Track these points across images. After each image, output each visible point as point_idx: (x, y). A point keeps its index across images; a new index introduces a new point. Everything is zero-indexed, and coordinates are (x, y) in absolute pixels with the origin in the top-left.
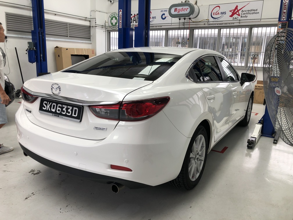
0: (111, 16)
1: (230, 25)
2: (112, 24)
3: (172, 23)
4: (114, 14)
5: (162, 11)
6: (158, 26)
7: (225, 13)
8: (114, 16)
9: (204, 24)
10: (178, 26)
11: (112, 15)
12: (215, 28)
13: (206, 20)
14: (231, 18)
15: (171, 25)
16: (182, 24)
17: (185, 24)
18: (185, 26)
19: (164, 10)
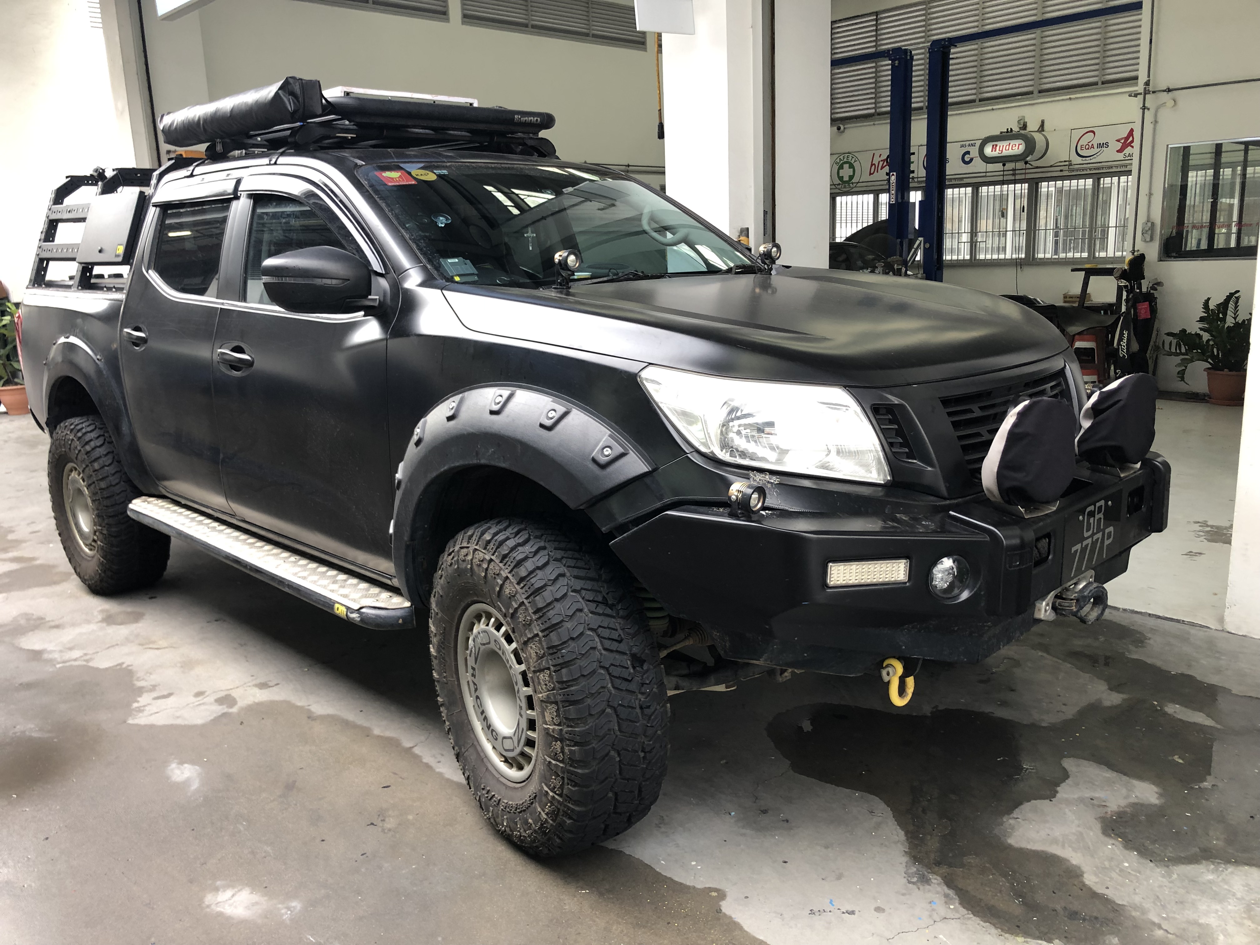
0: (838, 160)
1: (1119, 170)
2: (841, 178)
3: (986, 172)
4: (846, 155)
5: (962, 146)
6: (955, 179)
7: (1106, 145)
8: (845, 160)
9: (1061, 171)
10: (1001, 178)
11: (841, 157)
12: (1085, 176)
13: (1065, 161)
14: (1120, 156)
15: (985, 176)
16: (1011, 172)
17: (1017, 172)
18: (1018, 177)
19: (967, 143)
